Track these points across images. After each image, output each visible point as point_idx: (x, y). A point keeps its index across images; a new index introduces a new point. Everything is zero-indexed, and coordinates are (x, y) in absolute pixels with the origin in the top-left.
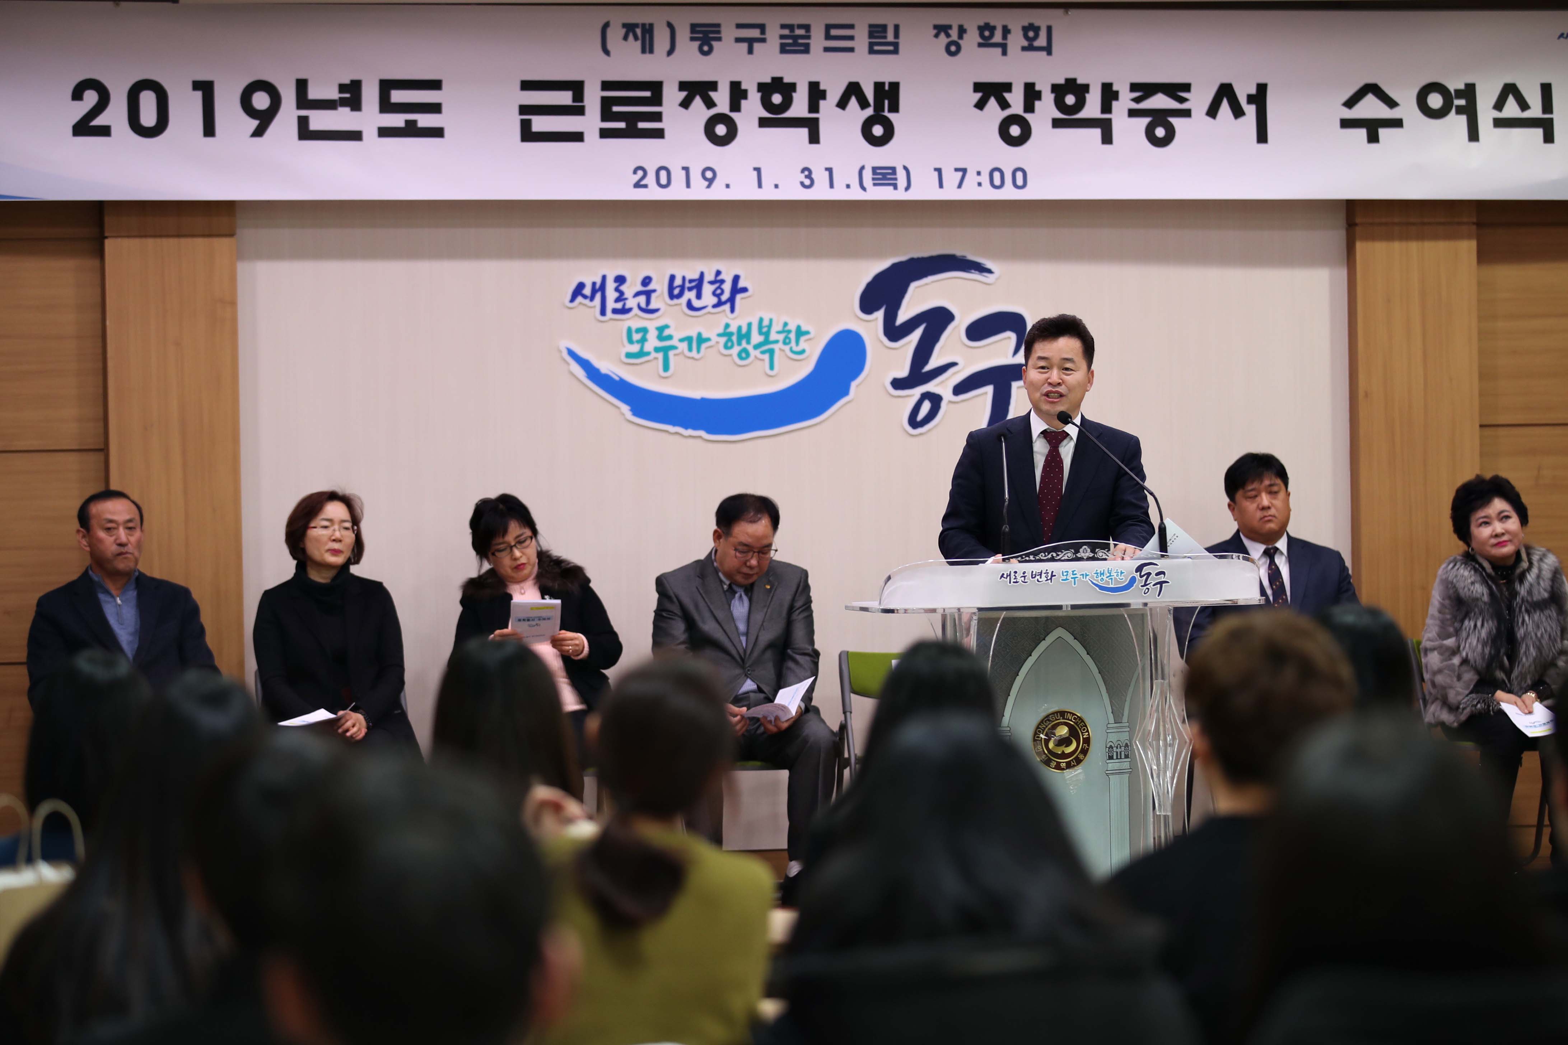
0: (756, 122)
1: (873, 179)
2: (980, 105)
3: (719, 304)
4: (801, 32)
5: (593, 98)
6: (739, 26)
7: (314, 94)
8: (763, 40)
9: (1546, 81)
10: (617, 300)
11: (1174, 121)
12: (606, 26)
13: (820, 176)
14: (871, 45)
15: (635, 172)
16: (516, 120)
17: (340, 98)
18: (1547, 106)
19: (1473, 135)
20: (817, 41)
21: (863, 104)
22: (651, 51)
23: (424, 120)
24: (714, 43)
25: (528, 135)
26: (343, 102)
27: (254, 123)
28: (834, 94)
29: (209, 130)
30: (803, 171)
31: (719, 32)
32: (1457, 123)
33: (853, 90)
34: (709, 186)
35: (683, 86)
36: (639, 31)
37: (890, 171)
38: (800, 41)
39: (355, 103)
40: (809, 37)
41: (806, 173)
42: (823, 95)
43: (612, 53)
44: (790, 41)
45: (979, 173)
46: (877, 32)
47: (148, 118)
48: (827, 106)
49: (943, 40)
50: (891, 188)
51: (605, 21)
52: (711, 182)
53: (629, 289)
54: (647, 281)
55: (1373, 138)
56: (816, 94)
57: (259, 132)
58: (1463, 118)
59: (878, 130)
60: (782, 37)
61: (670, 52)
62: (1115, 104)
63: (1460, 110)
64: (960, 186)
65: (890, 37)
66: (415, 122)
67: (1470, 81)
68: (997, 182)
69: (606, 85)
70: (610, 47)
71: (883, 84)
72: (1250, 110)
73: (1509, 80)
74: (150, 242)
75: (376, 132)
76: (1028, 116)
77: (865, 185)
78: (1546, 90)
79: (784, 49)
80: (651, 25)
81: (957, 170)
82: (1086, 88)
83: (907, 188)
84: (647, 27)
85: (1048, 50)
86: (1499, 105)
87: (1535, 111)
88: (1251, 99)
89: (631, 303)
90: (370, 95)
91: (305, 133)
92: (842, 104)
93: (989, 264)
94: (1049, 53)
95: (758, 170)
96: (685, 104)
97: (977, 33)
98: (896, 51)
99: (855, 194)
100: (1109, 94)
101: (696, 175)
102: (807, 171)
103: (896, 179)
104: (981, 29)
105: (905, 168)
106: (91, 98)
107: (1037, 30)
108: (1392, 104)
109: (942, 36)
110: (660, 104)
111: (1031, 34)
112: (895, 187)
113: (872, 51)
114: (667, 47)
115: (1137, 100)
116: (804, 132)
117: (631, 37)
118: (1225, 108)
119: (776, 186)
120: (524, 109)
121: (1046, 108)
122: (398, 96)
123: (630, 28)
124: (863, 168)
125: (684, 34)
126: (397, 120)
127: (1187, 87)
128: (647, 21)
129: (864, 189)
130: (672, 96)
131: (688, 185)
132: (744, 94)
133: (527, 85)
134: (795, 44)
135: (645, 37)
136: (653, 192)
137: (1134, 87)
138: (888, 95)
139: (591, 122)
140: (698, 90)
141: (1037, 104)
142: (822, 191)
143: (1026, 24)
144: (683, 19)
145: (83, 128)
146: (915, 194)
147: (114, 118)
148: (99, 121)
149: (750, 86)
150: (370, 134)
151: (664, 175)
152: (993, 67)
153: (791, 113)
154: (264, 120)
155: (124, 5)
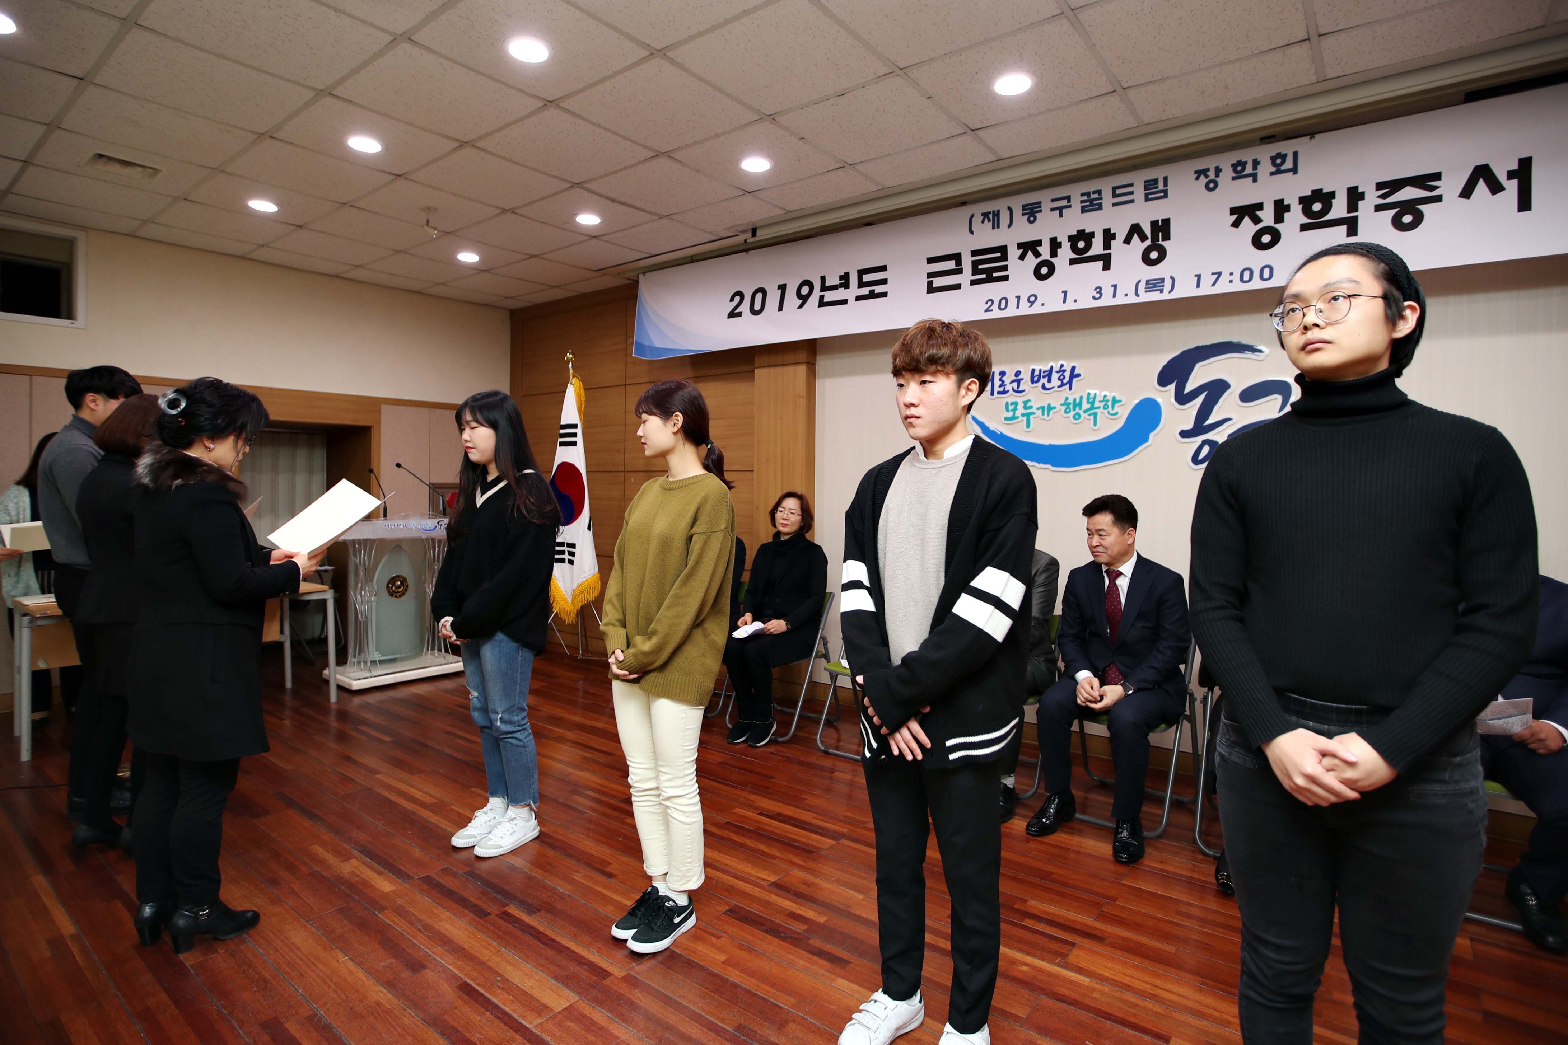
0: (1067, 262)
1: (1146, 288)
2: (1236, 224)
3: (1062, 385)
4: (1096, 196)
5: (967, 262)
6: (1053, 200)
7: (828, 283)
8: (1070, 206)
10: (1000, 386)
11: (1422, 207)
12: (973, 216)
13: (1107, 291)
14: (1146, 195)
15: (987, 303)
16: (924, 282)
20: (1107, 200)
21: (1143, 238)
23: (878, 289)
24: (1037, 215)
25: (931, 289)
26: (841, 285)
27: (800, 302)
28: (1121, 235)
29: (780, 309)
30: (1095, 289)
31: (1040, 207)
33: (1136, 229)
34: (1031, 306)
35: (1020, 246)
36: (991, 216)
37: (1160, 281)
38: (1095, 202)
39: (846, 285)
40: (1101, 199)
41: (1098, 290)
43: (976, 233)
44: (1088, 203)
45: (1232, 274)
46: (1150, 185)
47: (757, 306)
48: (1117, 244)
49: (1203, 180)
50: (1160, 292)
51: (971, 214)
52: (1032, 303)
53: (1007, 379)
54: (1018, 373)
56: (1109, 237)
57: (801, 306)
59: (1154, 255)
60: (1082, 202)
61: (1009, 226)
62: (1361, 203)
64: (1213, 285)
65: (1161, 186)
66: (874, 290)
68: (1247, 277)
69: (974, 253)
70: (973, 229)
71: (1158, 221)
72: (1511, 185)
74: (772, 370)
75: (854, 299)
76: (1278, 226)
77: (1139, 292)
79: (1084, 210)
80: (998, 211)
81: (1213, 274)
82: (1331, 195)
83: (1170, 292)
84: (996, 213)
85: (1294, 170)
88: (1511, 175)
89: (1009, 387)
90: (854, 280)
91: (822, 304)
92: (1127, 241)
93: (1260, 346)
94: (1295, 172)
95: (1065, 293)
96: (1022, 257)
97: (1231, 169)
98: (1166, 196)
99: (1132, 299)
100: (1355, 196)
101: (1024, 300)
102: (1099, 290)
103: (1163, 286)
104: (1234, 166)
105: (1172, 278)
106: (737, 300)
107: (1284, 157)
109: (1202, 177)
110: (1007, 260)
111: (1278, 161)
112: (1162, 291)
113: (1147, 199)
114: (1008, 222)
115: (1384, 196)
116: (1100, 264)
117: (986, 221)
118: (1481, 187)
119: (1075, 301)
120: (930, 275)
121: (1295, 217)
122: (867, 278)
123: (986, 215)
124: (1140, 281)
125: (1018, 213)
126: (865, 291)
127: (1437, 176)
128: (996, 209)
129: (1138, 295)
130: (1014, 253)
131: (1018, 307)
132: (1059, 245)
133: (930, 261)
134: (1092, 204)
135: (993, 219)
136: (996, 314)
137: (1379, 186)
138: (1162, 228)
139: (966, 276)
140: (1029, 247)
141: (1286, 215)
142: (1107, 301)
143: (1274, 154)
144: (1017, 203)
145: (733, 314)
146: (1176, 295)
147: (745, 308)
148: (738, 311)
149: (1063, 239)
150: (851, 300)
151: (1004, 303)
152: (1246, 193)
153: (1091, 253)
154: (804, 300)
155: (751, 252)
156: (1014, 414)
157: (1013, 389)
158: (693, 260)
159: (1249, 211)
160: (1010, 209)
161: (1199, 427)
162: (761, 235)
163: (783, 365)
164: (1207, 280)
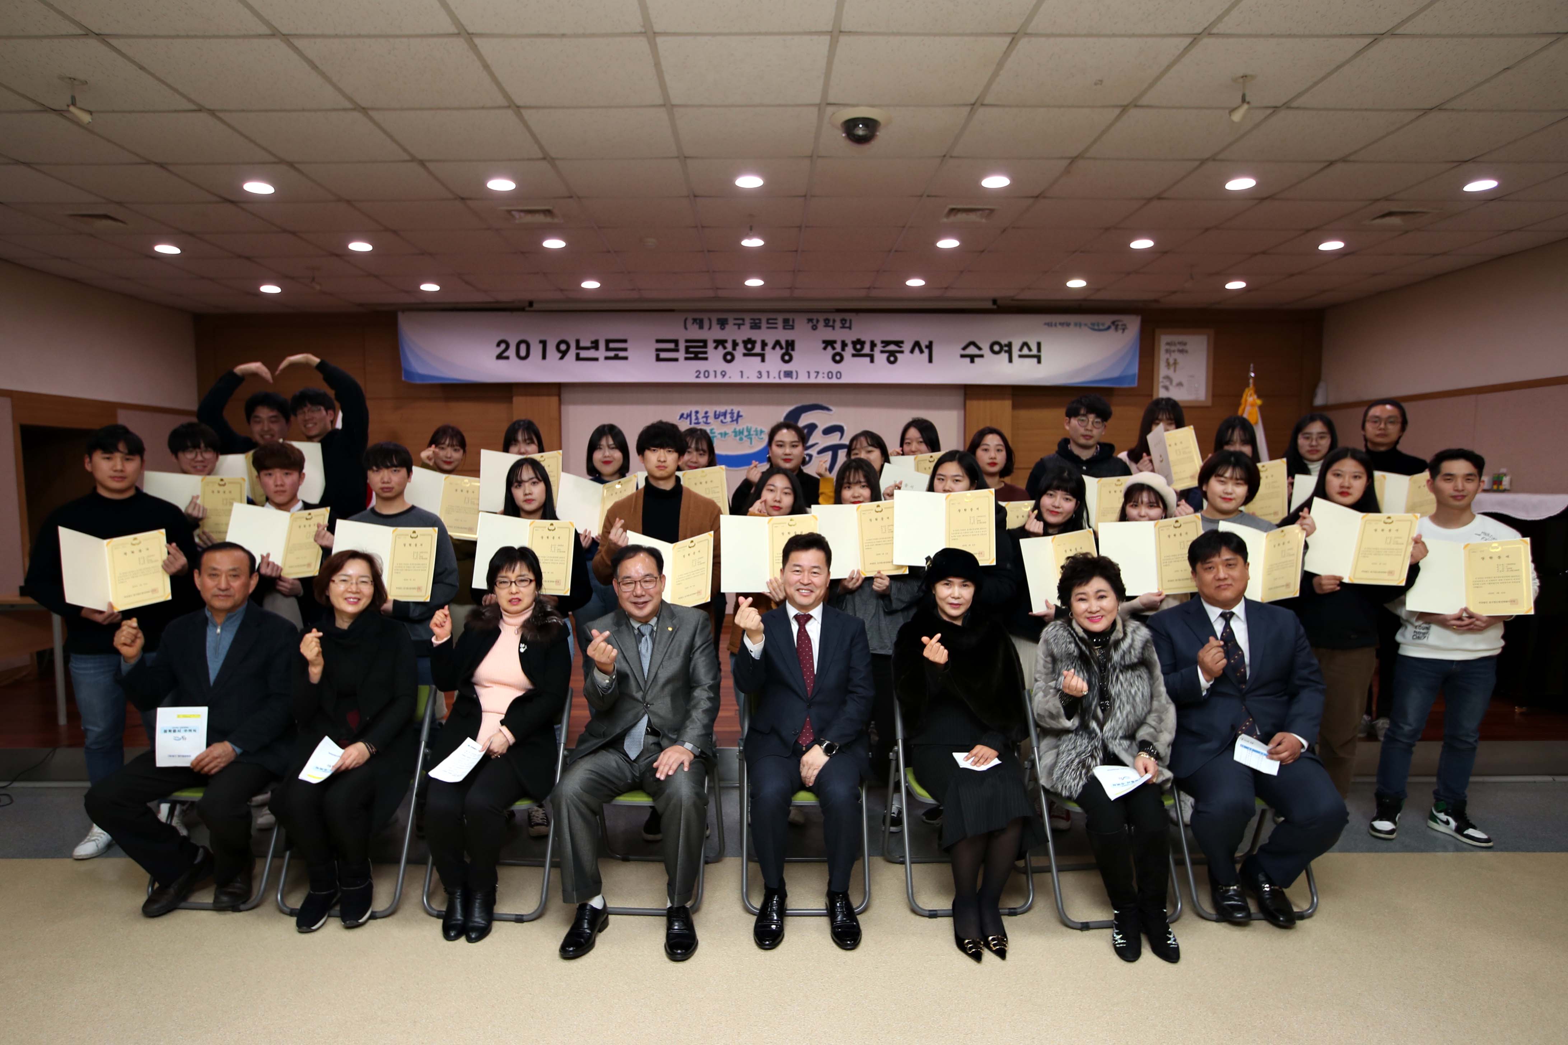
0: (742, 355)
1: (784, 375)
2: (825, 348)
3: (733, 421)
4: (758, 322)
5: (682, 346)
6: (735, 320)
7: (582, 344)
8: (744, 325)
9: (1039, 341)
10: (695, 419)
11: (898, 355)
12: (686, 320)
13: (765, 375)
14: (784, 327)
15: (696, 372)
16: (654, 354)
17: (591, 346)
18: (1039, 350)
19: (1010, 360)
20: (764, 325)
21: (781, 348)
22: (703, 329)
23: (621, 354)
24: (726, 326)
25: (658, 359)
26: (592, 348)
27: (560, 355)
28: (770, 345)
29: (544, 357)
30: (758, 372)
31: (727, 322)
32: (1004, 356)
34: (723, 378)
35: (715, 341)
36: (698, 322)
37: (790, 373)
38: (758, 325)
39: (596, 348)
40: (760, 324)
42: (766, 345)
43: (688, 330)
44: (753, 325)
45: (823, 373)
46: (786, 322)
47: (523, 353)
48: (768, 349)
49: (811, 325)
51: (686, 318)
52: (724, 376)
53: (700, 416)
54: (706, 413)
55: (972, 361)
56: (764, 344)
57: (562, 358)
58: (1007, 355)
59: (787, 358)
60: (751, 324)
61: (710, 328)
62: (875, 349)
63: (1006, 351)
64: (816, 378)
65: (791, 323)
66: (618, 355)
67: (1010, 340)
68: (830, 376)
69: (687, 341)
70: (687, 327)
71: (788, 341)
72: (926, 351)
73: (1025, 341)
74: (528, 398)
75: (604, 358)
76: (843, 353)
77: (781, 377)
78: (1039, 345)
79: (751, 328)
80: (703, 320)
81: (815, 373)
82: (864, 342)
83: (797, 378)
84: (701, 320)
85: (850, 328)
86: (1021, 350)
87: (1034, 352)
88: (927, 347)
89: (701, 420)
90: (602, 345)
91: (578, 358)
92: (774, 348)
93: (831, 407)
95: (742, 372)
96: (716, 348)
97: (823, 322)
98: (793, 329)
99: (777, 381)
100: (873, 345)
101: (718, 374)
102: (760, 373)
103: (793, 375)
104: (825, 321)
105: (796, 372)
106: (503, 346)
107: (845, 320)
108: (980, 349)
109: (810, 323)
110: (706, 348)
111: (844, 322)
112: (792, 378)
114: (708, 327)
115: (884, 347)
116: (759, 358)
117: (695, 324)
118: (917, 350)
119: (748, 378)
120: (657, 350)
121: (850, 350)
122: (612, 345)
123: (695, 320)
124: (781, 371)
125: (714, 322)
126: (612, 354)
127: (902, 342)
128: (701, 318)
129: (780, 379)
130: (711, 345)
131: (716, 377)
132: (737, 345)
133: (658, 341)
134: (756, 326)
135: (700, 324)
136: (702, 380)
137: (883, 342)
138: (791, 345)
139: (681, 354)
140: (720, 343)
141: (846, 348)
142: (764, 380)
143: (842, 319)
144: (714, 317)
145: (500, 357)
146: (799, 381)
147: (511, 353)
148: (505, 354)
149: (739, 341)
150: (602, 359)
151: (707, 374)
152: (829, 335)
153: (755, 351)
154: (564, 354)
155: (515, 314)
158: (455, 308)
159: (829, 344)
160: (710, 320)
162: (536, 305)
163: (539, 395)
164: (813, 375)
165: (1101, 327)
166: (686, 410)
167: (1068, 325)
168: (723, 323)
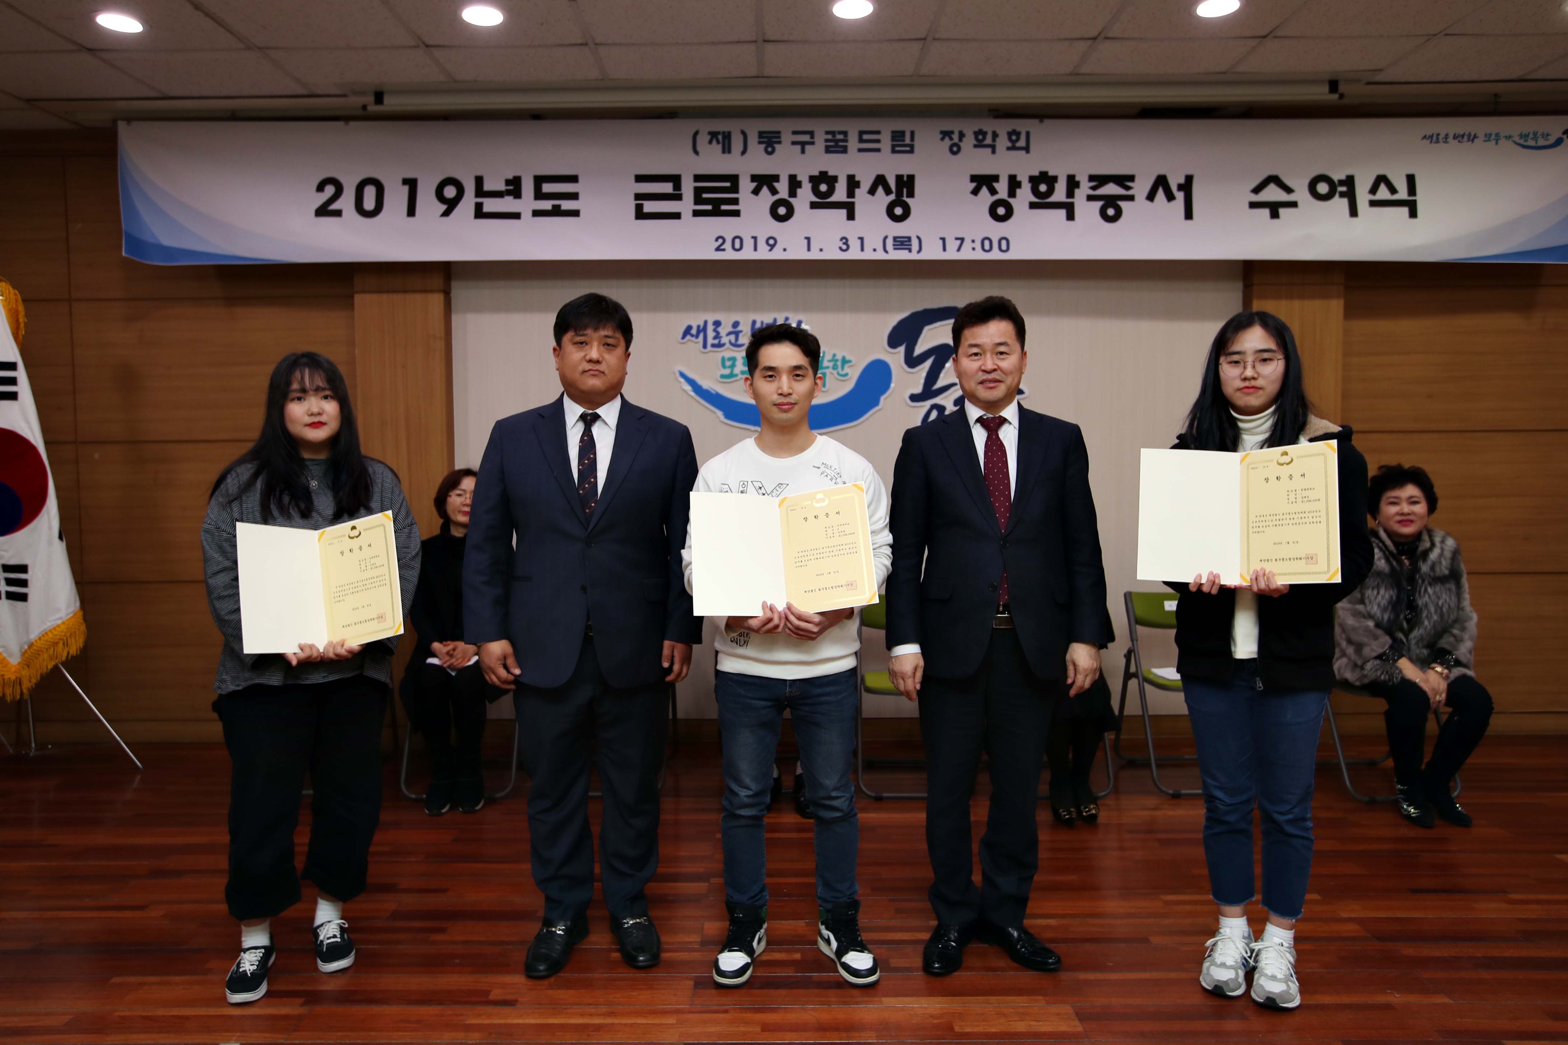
0: (808, 205)
1: (894, 245)
2: (975, 192)
4: (841, 137)
5: (688, 188)
6: (795, 133)
7: (487, 187)
8: (812, 143)
9: (1410, 172)
10: (715, 338)
11: (1122, 204)
12: (696, 133)
13: (855, 244)
14: (893, 147)
15: (717, 240)
16: (632, 204)
17: (507, 190)
18: (1412, 190)
19: (1354, 212)
20: (853, 143)
21: (888, 191)
22: (729, 152)
23: (566, 205)
24: (777, 146)
25: (640, 214)
26: (508, 193)
27: (444, 207)
28: (866, 185)
29: (411, 212)
30: (841, 239)
31: (779, 137)
32: (1340, 204)
34: (770, 250)
35: (754, 178)
36: (720, 137)
37: (906, 239)
38: (840, 144)
39: (516, 193)
40: (846, 141)
41: (844, 241)
42: (857, 185)
43: (700, 154)
44: (832, 144)
45: (973, 241)
46: (897, 136)
47: (369, 204)
48: (861, 194)
49: (947, 142)
50: (907, 251)
51: (696, 130)
52: (772, 247)
53: (723, 331)
54: (736, 324)
55: (1275, 215)
56: (853, 184)
57: (446, 214)
58: (1345, 201)
59: (898, 211)
60: (827, 141)
61: (744, 152)
62: (1077, 191)
63: (1342, 195)
64: (959, 250)
65: (908, 140)
66: (559, 206)
67: (1349, 173)
68: (987, 247)
69: (698, 178)
70: (699, 148)
71: (902, 176)
72: (1180, 196)
73: (1381, 173)
74: (385, 296)
75: (530, 213)
76: (1011, 200)
77: (888, 249)
78: (1411, 180)
79: (828, 150)
80: (729, 133)
81: (957, 239)
82: (1055, 179)
83: (919, 251)
84: (726, 134)
85: (1027, 149)
86: (1374, 190)
87: (1403, 194)
88: (1180, 187)
89: (725, 340)
90: (528, 187)
91: (480, 213)
92: (872, 191)
94: (1028, 151)
95: (808, 239)
96: (756, 192)
97: (973, 136)
98: (912, 151)
99: (880, 256)
100: (1072, 184)
101: (761, 242)
102: (845, 240)
103: (911, 245)
104: (976, 134)
105: (918, 238)
106: (330, 190)
107: (1018, 134)
108: (1289, 190)
109: (947, 139)
110: (737, 191)
111: (1014, 138)
112: (910, 250)
113: (894, 151)
114: (741, 149)
115: (1094, 188)
116: (844, 212)
117: (714, 142)
118: (1160, 194)
119: (821, 250)
120: (638, 197)
121: (1025, 194)
122: (547, 188)
123: (713, 135)
124: (886, 238)
125: (753, 139)
126: (547, 205)
127: (1132, 178)
128: (726, 129)
129: (886, 252)
130: (746, 185)
131: (755, 249)
132: (799, 185)
133: (640, 179)
134: (836, 146)
135: (725, 142)
136: (729, 255)
137: (1092, 178)
138: (906, 184)
139: (686, 205)
140: (765, 181)
141: (1018, 191)
142: (854, 254)
143: (1010, 130)
144: (754, 127)
145: (323, 211)
146: (925, 256)
147: (346, 203)
148: (334, 207)
149: (803, 178)
150: (527, 215)
151: (738, 242)
152: (985, 163)
153: (834, 198)
154: (451, 205)
155: (352, 124)
156: (732, 371)
157: (730, 343)
158: (234, 116)
159: (984, 182)
160: (744, 133)
161: (928, 392)
162: (391, 103)
163: (405, 291)
164: (952, 245)
165: (1541, 142)
166: (696, 321)
167: (1472, 138)
168: (770, 141)
